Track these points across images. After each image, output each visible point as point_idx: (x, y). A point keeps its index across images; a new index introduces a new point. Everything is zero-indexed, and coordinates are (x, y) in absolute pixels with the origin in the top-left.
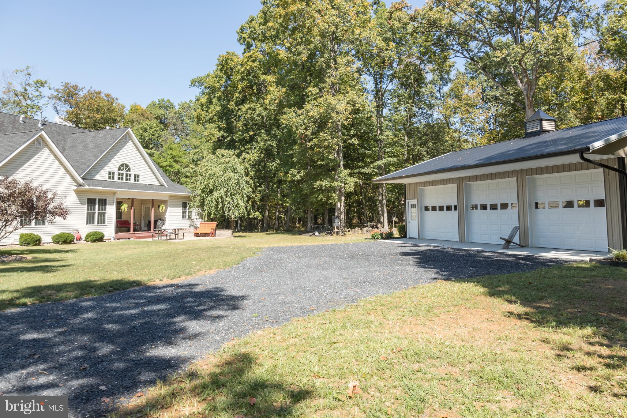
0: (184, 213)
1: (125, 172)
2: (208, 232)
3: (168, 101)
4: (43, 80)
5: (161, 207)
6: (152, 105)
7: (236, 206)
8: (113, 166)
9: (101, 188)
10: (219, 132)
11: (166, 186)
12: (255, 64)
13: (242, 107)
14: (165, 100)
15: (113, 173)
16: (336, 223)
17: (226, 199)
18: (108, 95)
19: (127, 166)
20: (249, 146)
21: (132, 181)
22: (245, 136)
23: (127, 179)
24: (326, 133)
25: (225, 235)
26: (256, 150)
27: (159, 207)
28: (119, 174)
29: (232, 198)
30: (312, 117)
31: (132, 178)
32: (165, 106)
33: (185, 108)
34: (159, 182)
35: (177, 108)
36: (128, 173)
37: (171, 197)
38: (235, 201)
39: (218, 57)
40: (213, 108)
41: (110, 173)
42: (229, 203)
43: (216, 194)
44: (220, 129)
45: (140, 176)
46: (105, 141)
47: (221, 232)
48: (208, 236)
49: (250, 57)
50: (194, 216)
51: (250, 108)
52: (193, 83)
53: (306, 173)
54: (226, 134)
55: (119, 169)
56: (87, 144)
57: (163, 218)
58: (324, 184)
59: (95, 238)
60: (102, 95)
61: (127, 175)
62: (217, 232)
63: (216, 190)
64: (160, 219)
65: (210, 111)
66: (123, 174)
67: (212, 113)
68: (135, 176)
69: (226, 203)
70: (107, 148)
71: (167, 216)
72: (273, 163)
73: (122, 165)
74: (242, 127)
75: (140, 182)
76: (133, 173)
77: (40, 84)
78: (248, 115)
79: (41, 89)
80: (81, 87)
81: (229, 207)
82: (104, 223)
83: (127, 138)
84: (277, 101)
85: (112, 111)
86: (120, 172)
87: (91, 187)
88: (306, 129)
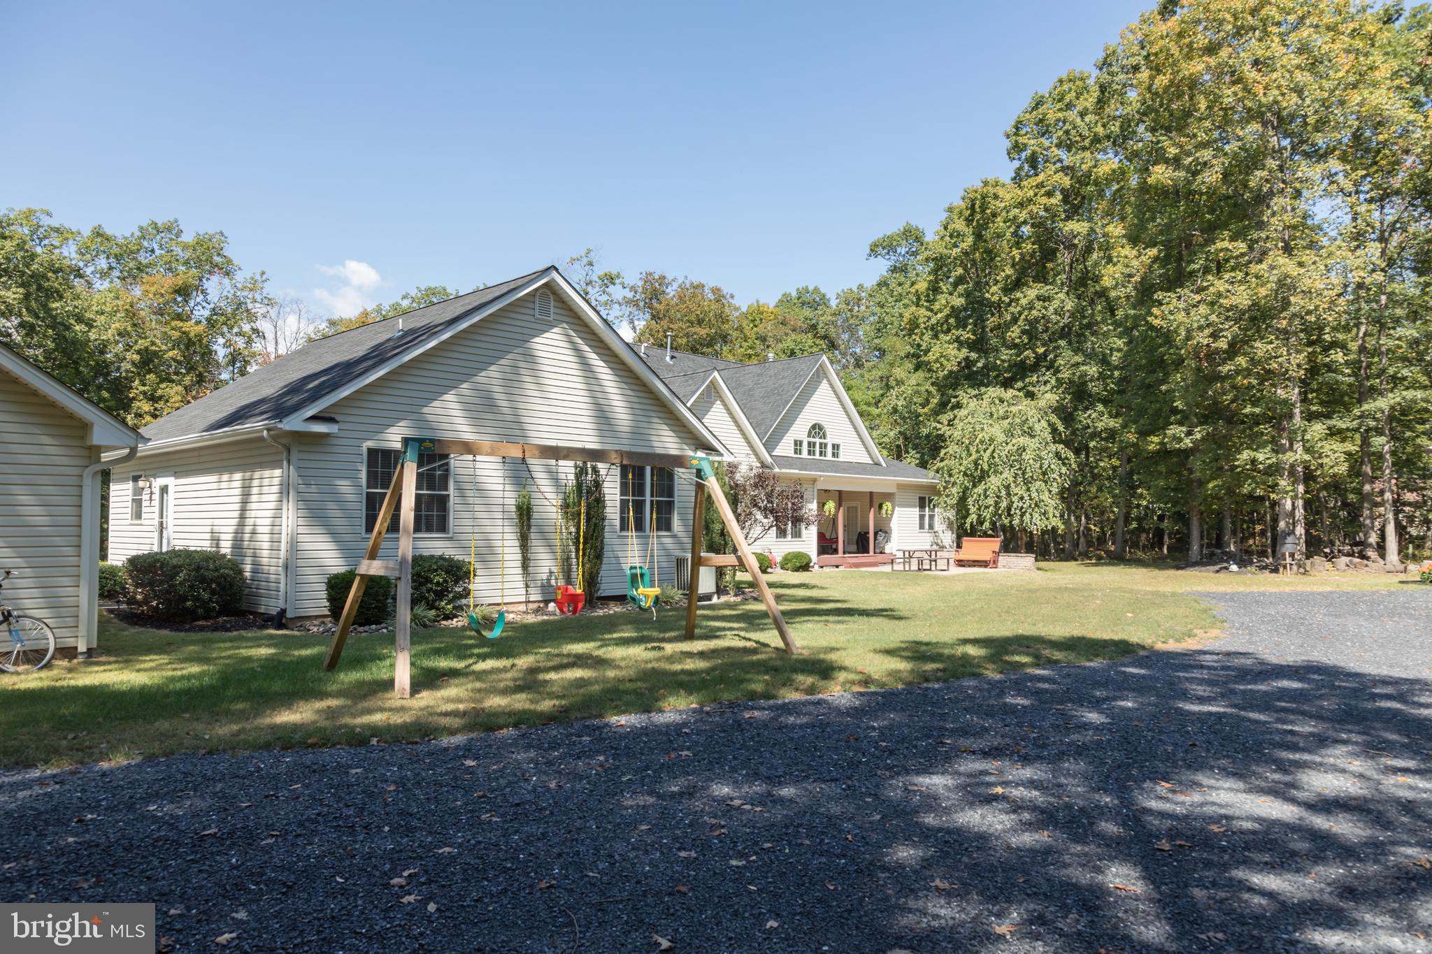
0: (922, 517)
1: (818, 441)
2: (987, 556)
3: (816, 290)
4: (614, 272)
5: (885, 507)
6: (785, 301)
7: (1036, 505)
8: (799, 430)
9: (797, 471)
10: (959, 350)
11: (884, 465)
12: (1053, 201)
13: (1019, 295)
14: (811, 288)
15: (801, 442)
16: (1288, 547)
17: (1014, 489)
18: (716, 291)
19: (821, 428)
20: (1035, 378)
21: (829, 457)
22: (1028, 357)
23: (821, 455)
24: (1271, 343)
25: (1020, 566)
26: (1049, 387)
27: (880, 506)
28: (809, 443)
29: (1028, 490)
30: (1232, 308)
31: (829, 450)
32: (810, 300)
33: (852, 300)
34: (872, 458)
35: (834, 303)
36: (822, 441)
37: (901, 487)
38: (1034, 495)
39: (962, 193)
40: (944, 302)
41: (796, 442)
42: (1022, 498)
43: (994, 482)
44: (960, 343)
45: (841, 447)
46: (783, 381)
47: (1009, 559)
48: (986, 566)
49: (1041, 185)
50: (939, 526)
51: (1039, 298)
52: (874, 250)
53: (1208, 434)
54: (974, 355)
55: (809, 436)
56: (750, 390)
57: (887, 529)
58: (1260, 457)
59: (798, 564)
60: (706, 289)
61: (821, 444)
62: (1000, 558)
63: (996, 472)
64: (883, 530)
65: (936, 307)
66: (814, 444)
67: (941, 311)
68: (834, 446)
69: (1015, 499)
70: (793, 396)
71: (894, 524)
72: (1088, 412)
73: (814, 427)
74: (1020, 337)
75: (841, 459)
76: (830, 441)
77: (610, 279)
78: (1034, 312)
79: (611, 289)
80: (670, 277)
81: (1022, 508)
82: (800, 537)
83: (821, 374)
84: (1137, 278)
85: (725, 321)
86: (811, 440)
87: (784, 471)
88: (1215, 336)
